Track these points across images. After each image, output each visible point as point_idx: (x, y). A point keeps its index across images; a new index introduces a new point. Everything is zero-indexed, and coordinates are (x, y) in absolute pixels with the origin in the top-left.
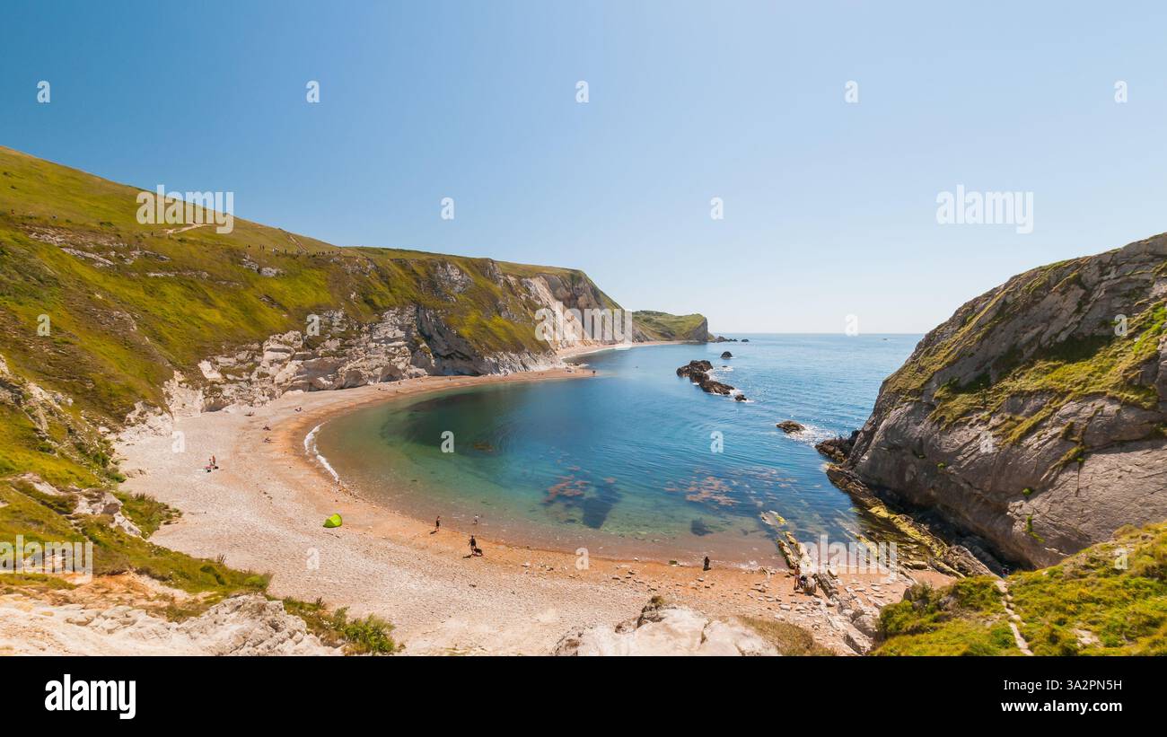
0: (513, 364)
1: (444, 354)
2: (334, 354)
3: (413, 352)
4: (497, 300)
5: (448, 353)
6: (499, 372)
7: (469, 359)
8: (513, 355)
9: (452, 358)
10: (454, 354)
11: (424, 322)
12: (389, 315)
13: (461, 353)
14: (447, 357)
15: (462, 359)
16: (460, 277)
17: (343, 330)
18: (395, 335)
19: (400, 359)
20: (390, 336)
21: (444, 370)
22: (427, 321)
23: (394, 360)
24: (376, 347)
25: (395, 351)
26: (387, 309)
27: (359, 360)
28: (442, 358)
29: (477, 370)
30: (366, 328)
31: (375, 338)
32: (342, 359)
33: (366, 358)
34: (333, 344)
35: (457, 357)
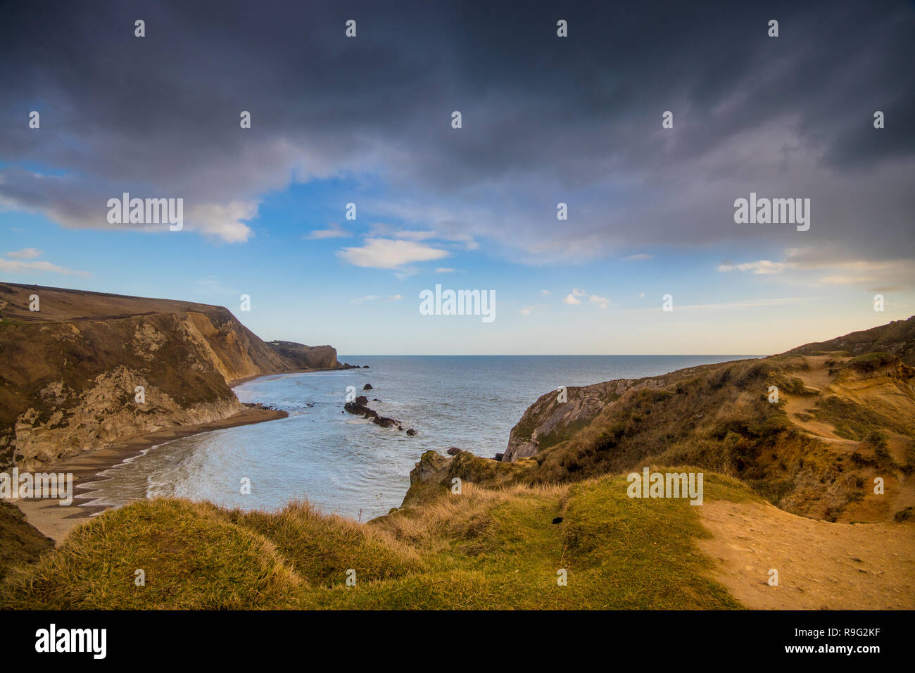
1: (147, 410)
2: (60, 425)
4: (188, 354)
5: (150, 408)
7: (172, 412)
8: (209, 405)
9: (154, 413)
10: (155, 409)
11: (128, 382)
12: (100, 377)
13: (162, 408)
14: (148, 413)
15: (165, 413)
16: (155, 336)
17: (64, 400)
18: (104, 397)
19: (108, 419)
20: (100, 398)
21: (146, 426)
22: (131, 380)
23: (103, 422)
24: (89, 412)
25: (103, 412)
26: (97, 373)
27: (77, 426)
28: (144, 414)
29: (179, 422)
30: (81, 395)
31: (89, 403)
32: (65, 429)
33: (81, 424)
34: (58, 416)
35: (159, 411)
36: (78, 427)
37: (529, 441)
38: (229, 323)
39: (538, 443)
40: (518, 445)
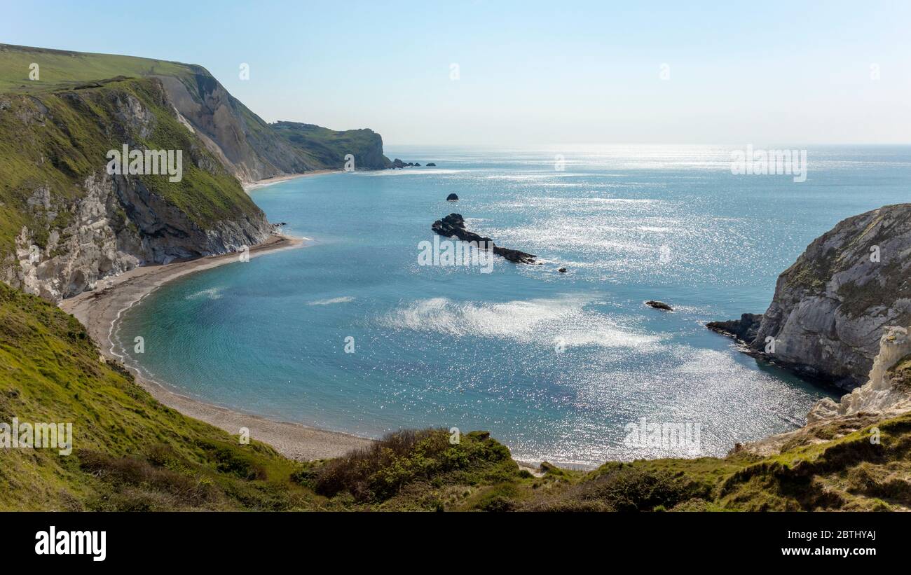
0: (238, 237)
1: (152, 231)
2: (59, 252)
3: (117, 233)
5: (156, 229)
6: (225, 249)
7: (186, 235)
8: (233, 224)
9: (163, 236)
10: (164, 229)
11: (123, 188)
12: (89, 181)
13: (173, 228)
14: (157, 235)
15: (176, 236)
16: (143, 114)
17: (56, 214)
18: (98, 212)
19: (108, 244)
20: (95, 213)
21: (154, 254)
22: (126, 186)
23: (104, 248)
24: (86, 233)
25: (101, 234)
26: (86, 173)
27: (76, 254)
28: (149, 237)
29: (198, 250)
30: (74, 207)
31: (84, 219)
32: (65, 257)
33: (81, 251)
34: (55, 237)
35: (169, 233)
36: (78, 256)
37: (821, 296)
38: (215, 93)
39: (841, 299)
40: (795, 301)
